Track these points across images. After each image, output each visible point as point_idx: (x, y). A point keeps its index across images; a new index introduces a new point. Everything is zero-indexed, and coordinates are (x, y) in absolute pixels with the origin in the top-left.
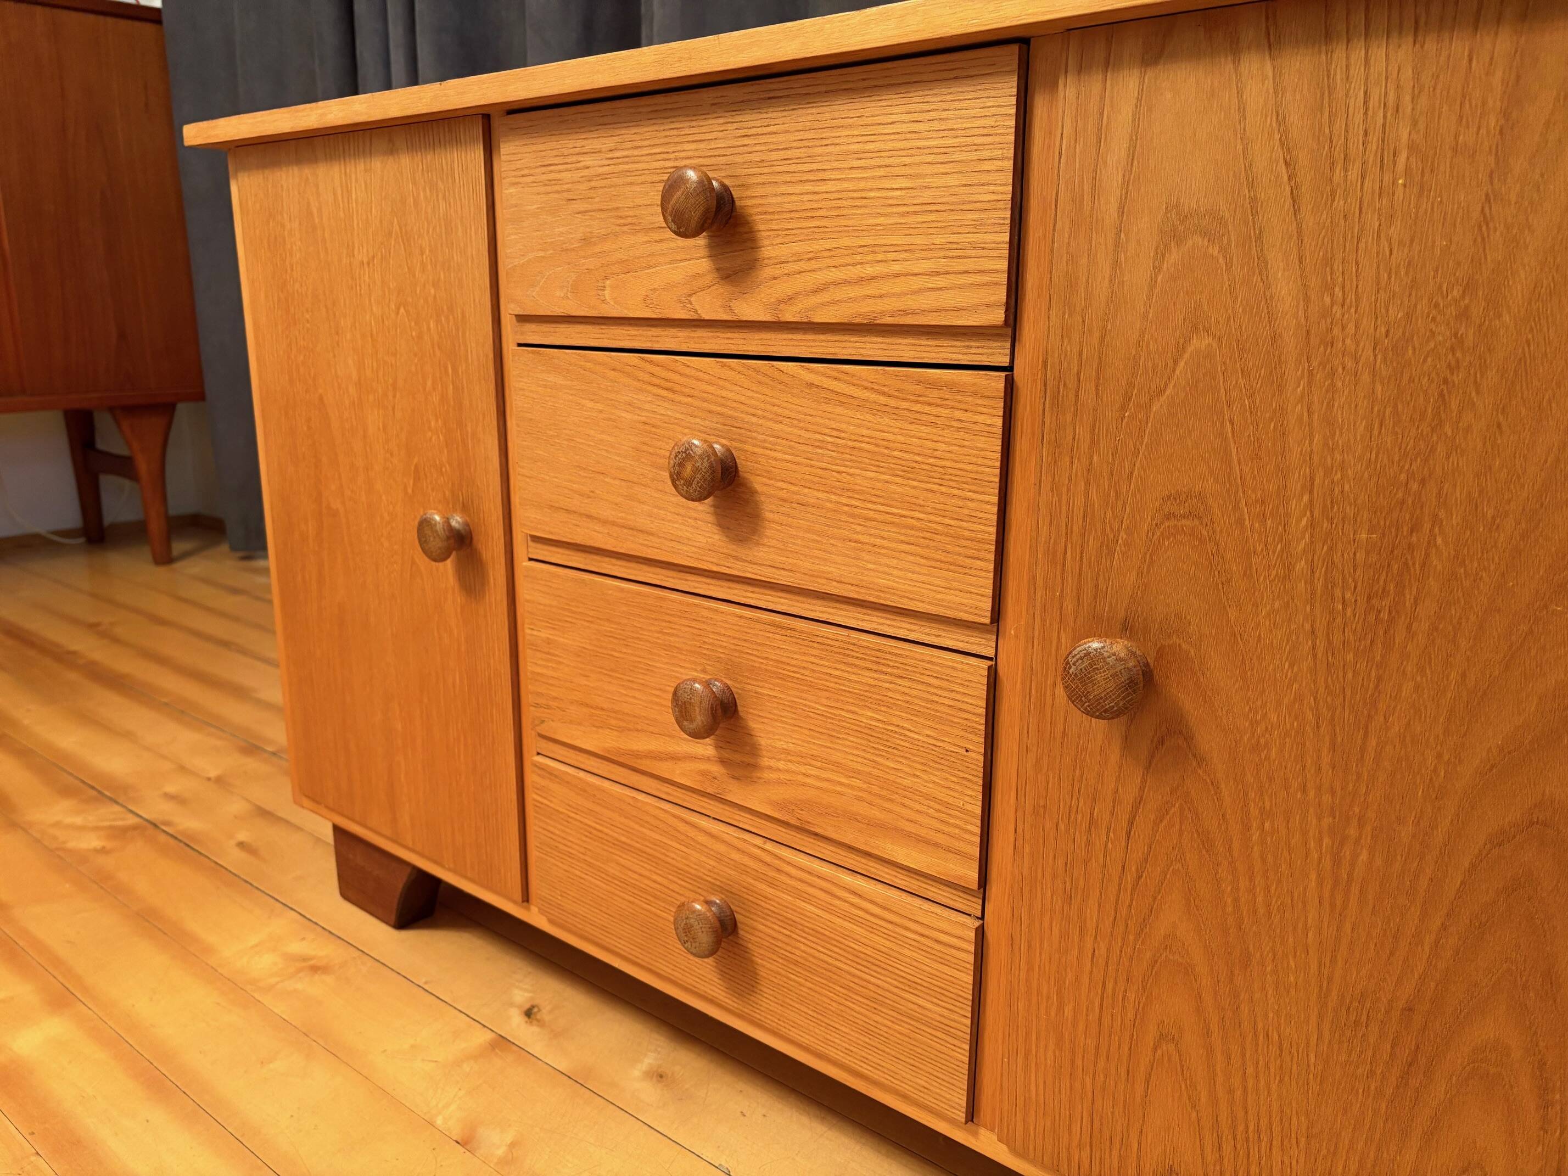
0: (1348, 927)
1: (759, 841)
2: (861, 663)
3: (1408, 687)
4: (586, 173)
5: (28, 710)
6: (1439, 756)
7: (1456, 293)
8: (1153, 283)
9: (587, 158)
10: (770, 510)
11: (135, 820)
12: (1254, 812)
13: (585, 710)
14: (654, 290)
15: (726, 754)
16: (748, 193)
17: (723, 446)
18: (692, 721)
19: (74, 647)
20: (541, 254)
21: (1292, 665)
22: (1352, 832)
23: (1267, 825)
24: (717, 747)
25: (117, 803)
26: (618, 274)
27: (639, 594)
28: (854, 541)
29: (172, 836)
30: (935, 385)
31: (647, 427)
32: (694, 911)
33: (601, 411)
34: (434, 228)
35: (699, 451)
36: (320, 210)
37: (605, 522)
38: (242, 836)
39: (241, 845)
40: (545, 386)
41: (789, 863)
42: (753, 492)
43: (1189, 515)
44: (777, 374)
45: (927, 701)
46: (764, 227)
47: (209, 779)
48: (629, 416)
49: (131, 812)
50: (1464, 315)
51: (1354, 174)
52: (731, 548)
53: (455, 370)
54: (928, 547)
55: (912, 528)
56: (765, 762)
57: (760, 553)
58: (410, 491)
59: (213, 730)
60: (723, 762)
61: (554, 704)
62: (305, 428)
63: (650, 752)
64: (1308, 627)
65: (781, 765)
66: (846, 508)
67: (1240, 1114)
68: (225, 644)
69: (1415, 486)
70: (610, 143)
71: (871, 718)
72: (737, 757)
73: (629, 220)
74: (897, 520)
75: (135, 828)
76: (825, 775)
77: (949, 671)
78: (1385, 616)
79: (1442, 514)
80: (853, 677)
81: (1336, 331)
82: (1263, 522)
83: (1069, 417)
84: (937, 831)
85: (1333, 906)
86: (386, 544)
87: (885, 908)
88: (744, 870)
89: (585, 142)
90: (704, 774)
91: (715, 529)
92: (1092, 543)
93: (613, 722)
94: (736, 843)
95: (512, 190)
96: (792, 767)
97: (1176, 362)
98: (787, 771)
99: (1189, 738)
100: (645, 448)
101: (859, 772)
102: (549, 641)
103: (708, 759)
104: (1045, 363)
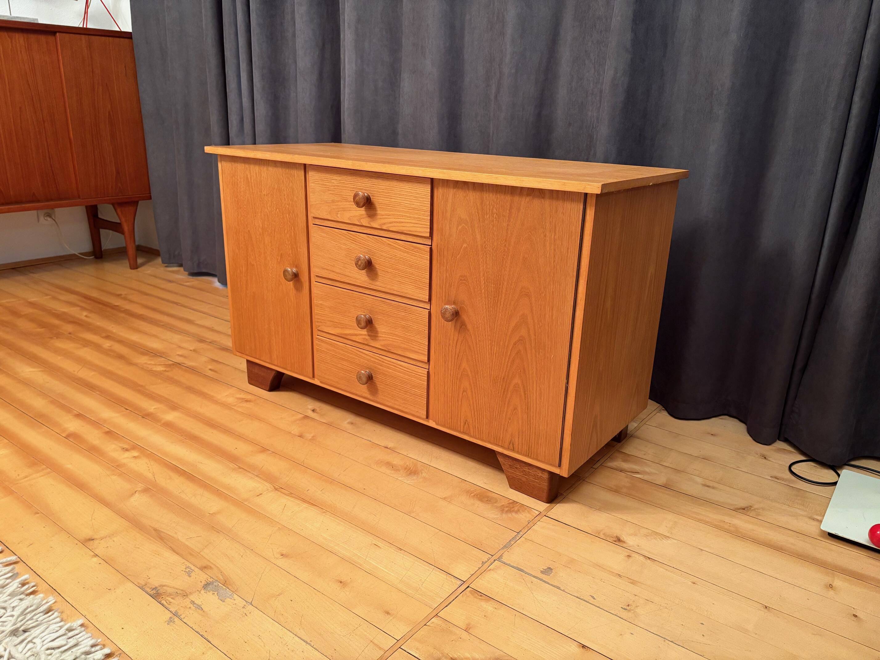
0: (494, 362)
1: (378, 355)
2: (402, 310)
3: (500, 314)
4: (333, 184)
5: (113, 327)
6: (506, 328)
7: (504, 241)
8: (457, 232)
10: (380, 273)
11: (172, 362)
12: (478, 341)
13: (332, 323)
14: (351, 216)
15: (370, 334)
16: (374, 198)
17: (368, 256)
18: (361, 325)
19: (116, 304)
20: (320, 202)
21: (482, 311)
22: (493, 344)
23: (480, 344)
24: (367, 332)
25: (163, 357)
26: (342, 211)
27: (347, 292)
28: (399, 281)
29: (186, 367)
30: (416, 248)
31: (349, 250)
32: (362, 373)
33: (337, 245)
34: (289, 190)
35: (362, 258)
36: (251, 178)
37: (338, 273)
38: (210, 367)
39: (210, 369)
40: (321, 236)
41: (386, 360)
42: (376, 268)
43: (464, 280)
44: (380, 240)
45: (416, 319)
46: (377, 206)
47: (191, 350)
48: (344, 246)
49: (169, 360)
50: (505, 246)
51: (488, 217)
52: (371, 282)
53: (294, 229)
54: (415, 284)
55: (412, 279)
56: (380, 335)
57: (377, 283)
58: (279, 260)
59: (185, 334)
60: (369, 335)
61: (322, 321)
62: (243, 239)
63: (350, 333)
64: (485, 303)
65: (383, 336)
66: (397, 274)
67: (478, 405)
68: (177, 304)
69: (500, 276)
70: (340, 178)
71: (404, 324)
72: (373, 334)
73: (345, 198)
74: (408, 277)
75: (173, 365)
76: (394, 338)
77: (420, 312)
78: (496, 301)
79: (504, 282)
80: (400, 314)
81: (487, 246)
82: (477, 282)
83: (442, 257)
84: (419, 349)
85: (491, 359)
86: (270, 275)
87: (408, 369)
88: (375, 362)
89: (333, 177)
90: (364, 339)
91: (366, 277)
92: (447, 285)
93: (340, 326)
94: (372, 356)
95: (313, 184)
96: (386, 336)
97: (461, 248)
98: (385, 337)
99: (466, 326)
100: (348, 255)
101: (402, 337)
102: (321, 304)
103: (365, 335)
104: (437, 246)
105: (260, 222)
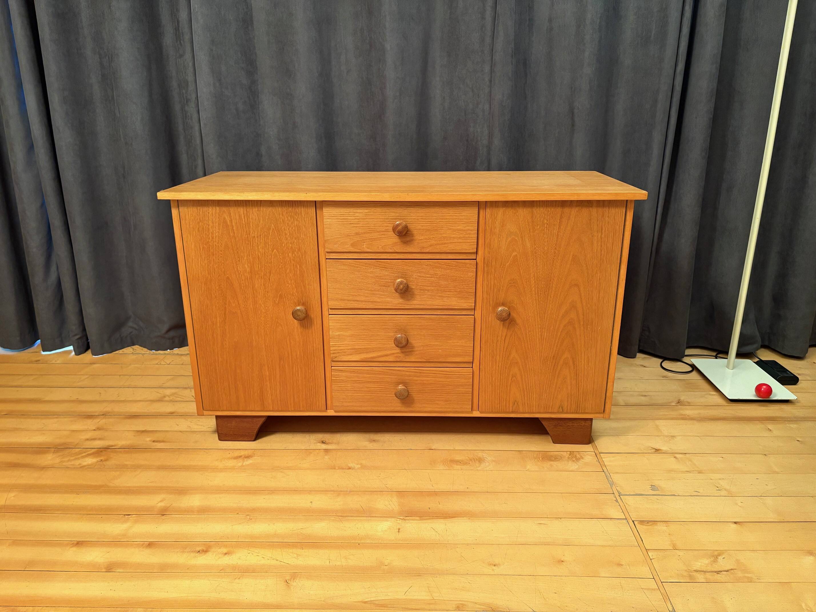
0: (544, 346)
1: (413, 368)
3: (551, 305)
4: (356, 217)
6: (556, 315)
7: (554, 245)
8: (506, 243)
9: (357, 214)
10: (417, 292)
12: (528, 331)
13: (354, 350)
15: (404, 350)
20: (339, 236)
21: (533, 306)
22: (544, 330)
23: (530, 333)
24: (399, 350)
27: (373, 317)
28: (441, 296)
30: (461, 264)
31: (377, 277)
33: (361, 274)
34: (292, 228)
36: (231, 220)
37: (362, 301)
40: (339, 269)
41: (423, 370)
42: (412, 289)
43: (514, 283)
44: (418, 263)
48: (371, 275)
50: (556, 249)
51: (538, 227)
52: (406, 302)
53: (300, 267)
54: (460, 295)
55: (456, 292)
56: (416, 349)
57: (415, 302)
58: (275, 302)
60: (402, 352)
61: (338, 351)
62: (217, 288)
63: (377, 356)
64: (535, 298)
66: (439, 290)
67: (528, 385)
69: (550, 274)
70: (366, 211)
72: (407, 350)
73: (373, 229)
74: (451, 291)
76: (434, 348)
77: (467, 319)
78: (547, 295)
79: (554, 278)
80: (441, 325)
81: (537, 251)
82: (527, 283)
83: (490, 268)
84: (463, 352)
85: (541, 343)
90: (396, 357)
92: (495, 290)
94: (407, 370)
97: (510, 257)
98: (423, 350)
99: (515, 321)
100: (377, 282)
102: (339, 335)
103: (398, 353)
104: (484, 258)
105: (246, 266)
